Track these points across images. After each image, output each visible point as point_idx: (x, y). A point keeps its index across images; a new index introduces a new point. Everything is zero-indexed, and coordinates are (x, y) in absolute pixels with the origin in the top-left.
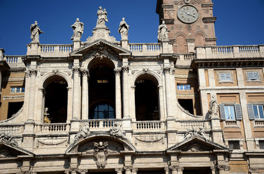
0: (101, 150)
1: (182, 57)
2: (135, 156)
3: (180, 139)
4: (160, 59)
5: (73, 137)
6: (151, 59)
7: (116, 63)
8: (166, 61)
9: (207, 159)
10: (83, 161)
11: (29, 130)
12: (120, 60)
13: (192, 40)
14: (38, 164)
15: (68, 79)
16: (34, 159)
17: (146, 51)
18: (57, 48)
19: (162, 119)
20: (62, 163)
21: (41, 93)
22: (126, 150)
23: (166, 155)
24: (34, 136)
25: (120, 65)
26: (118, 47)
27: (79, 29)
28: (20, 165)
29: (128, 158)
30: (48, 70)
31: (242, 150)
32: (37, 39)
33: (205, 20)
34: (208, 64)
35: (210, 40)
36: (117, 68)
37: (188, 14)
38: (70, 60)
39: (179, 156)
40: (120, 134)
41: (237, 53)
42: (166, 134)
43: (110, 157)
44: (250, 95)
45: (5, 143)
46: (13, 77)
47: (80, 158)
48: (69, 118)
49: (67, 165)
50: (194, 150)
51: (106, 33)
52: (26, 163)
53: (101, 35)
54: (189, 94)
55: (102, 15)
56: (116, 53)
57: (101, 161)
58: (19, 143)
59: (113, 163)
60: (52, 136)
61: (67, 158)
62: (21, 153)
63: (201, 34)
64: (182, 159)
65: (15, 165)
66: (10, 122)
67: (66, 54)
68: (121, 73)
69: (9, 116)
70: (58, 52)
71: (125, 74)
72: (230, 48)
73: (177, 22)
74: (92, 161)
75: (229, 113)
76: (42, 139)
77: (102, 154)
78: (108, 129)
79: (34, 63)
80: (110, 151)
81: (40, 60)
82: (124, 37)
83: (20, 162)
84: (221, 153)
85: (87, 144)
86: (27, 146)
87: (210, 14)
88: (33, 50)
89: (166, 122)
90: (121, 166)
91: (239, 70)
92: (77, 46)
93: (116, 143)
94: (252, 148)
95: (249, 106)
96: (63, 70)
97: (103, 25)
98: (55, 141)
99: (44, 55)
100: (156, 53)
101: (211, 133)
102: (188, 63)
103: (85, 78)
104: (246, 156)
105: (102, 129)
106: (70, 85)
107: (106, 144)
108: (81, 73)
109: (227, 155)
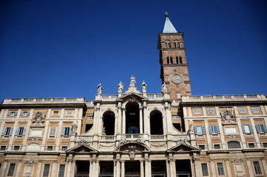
0: (132, 150)
1: (174, 101)
2: (150, 153)
3: (174, 145)
4: (163, 102)
5: (117, 143)
6: (158, 102)
7: (140, 104)
8: (166, 103)
9: (188, 155)
10: (123, 156)
11: (96, 138)
12: (142, 102)
13: (179, 93)
14: (100, 156)
15: (115, 112)
16: (98, 154)
17: (155, 98)
18: (110, 97)
19: (165, 134)
20: (112, 156)
21: (101, 120)
22: (145, 151)
23: (166, 153)
24: (98, 142)
25: (142, 105)
26: (141, 96)
27: (121, 87)
28: (92, 156)
29: (146, 155)
30: (105, 108)
31: (206, 150)
32: (100, 92)
33: (186, 82)
34: (188, 105)
35: (188, 92)
36: (140, 107)
37: (177, 79)
38: (116, 103)
39: (173, 153)
40: (142, 142)
41: (202, 99)
42: (167, 142)
43: (137, 154)
44: (209, 121)
45: (84, 144)
46: (89, 112)
47: (121, 154)
48: (116, 133)
49: (115, 158)
50: (181, 151)
51: (135, 88)
52: (94, 156)
53: (133, 90)
54: (178, 121)
55: (133, 80)
56: (140, 99)
57: (132, 156)
58: (91, 146)
59: (138, 157)
60: (107, 142)
61: (114, 154)
62: (92, 150)
63: (184, 89)
64: (175, 155)
65: (89, 156)
66: (86, 134)
67: (114, 100)
68: (143, 109)
69: (86, 131)
70: (110, 99)
71: (145, 110)
72: (199, 97)
73: (171, 83)
74: (127, 156)
75: (199, 131)
76: (102, 144)
77: (133, 152)
78: (136, 139)
79: (98, 104)
80: (137, 151)
81: (101, 103)
82: (144, 91)
83: (91, 155)
84: (195, 152)
85: (125, 147)
86: (94, 147)
87: (188, 79)
88: (98, 98)
89: (166, 136)
90: (143, 159)
91: (204, 108)
92: (120, 95)
93: (140, 147)
94: (211, 148)
95: (209, 127)
96: (113, 108)
97: (133, 85)
98: (108, 145)
99: (103, 100)
100: (161, 99)
101: (190, 141)
102: (177, 104)
103: (124, 112)
104: (208, 153)
105: (132, 139)
106: (116, 116)
107: (135, 147)
108: (122, 110)
109: (198, 153)
